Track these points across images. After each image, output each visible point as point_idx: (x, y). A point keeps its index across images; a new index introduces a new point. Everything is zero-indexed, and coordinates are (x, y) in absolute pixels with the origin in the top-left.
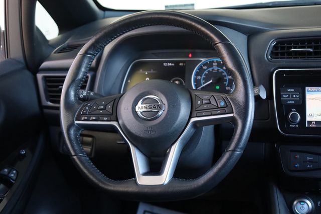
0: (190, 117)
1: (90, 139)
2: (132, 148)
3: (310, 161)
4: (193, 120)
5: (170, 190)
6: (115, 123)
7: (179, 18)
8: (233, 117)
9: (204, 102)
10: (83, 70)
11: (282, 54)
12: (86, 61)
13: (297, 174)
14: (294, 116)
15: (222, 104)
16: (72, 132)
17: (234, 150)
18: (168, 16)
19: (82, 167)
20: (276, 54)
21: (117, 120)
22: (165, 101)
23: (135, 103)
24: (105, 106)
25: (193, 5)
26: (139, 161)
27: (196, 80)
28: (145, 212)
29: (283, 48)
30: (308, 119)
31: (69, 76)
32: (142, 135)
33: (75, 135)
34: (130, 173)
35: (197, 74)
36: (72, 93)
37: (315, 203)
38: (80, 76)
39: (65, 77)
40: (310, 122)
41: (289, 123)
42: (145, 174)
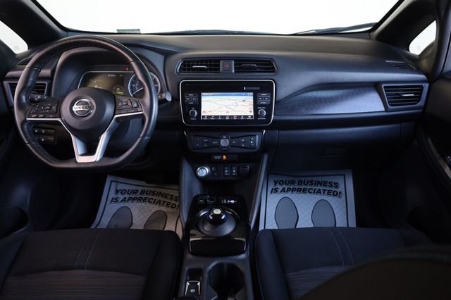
0: (114, 114)
1: (53, 131)
2: (73, 137)
3: (206, 142)
4: (116, 116)
5: (100, 165)
6: (59, 120)
7: (102, 42)
8: (142, 114)
9: (124, 103)
10: (31, 79)
11: (189, 70)
12: (33, 73)
13: (198, 151)
14: (193, 113)
15: (135, 105)
16: (25, 126)
17: (143, 137)
18: (94, 40)
19: (34, 151)
20: (185, 70)
21: (60, 117)
22: (94, 104)
23: (72, 105)
24: (51, 107)
25: (139, 30)
26: (78, 147)
27: (131, 87)
28: (111, 181)
29: (189, 66)
30: (202, 114)
31: (19, 84)
32: (78, 128)
33: (28, 129)
34: (71, 155)
35: (132, 83)
36: (24, 97)
37: (211, 168)
38: (29, 84)
39: (16, 84)
40: (204, 117)
41: (190, 117)
42: (82, 155)
